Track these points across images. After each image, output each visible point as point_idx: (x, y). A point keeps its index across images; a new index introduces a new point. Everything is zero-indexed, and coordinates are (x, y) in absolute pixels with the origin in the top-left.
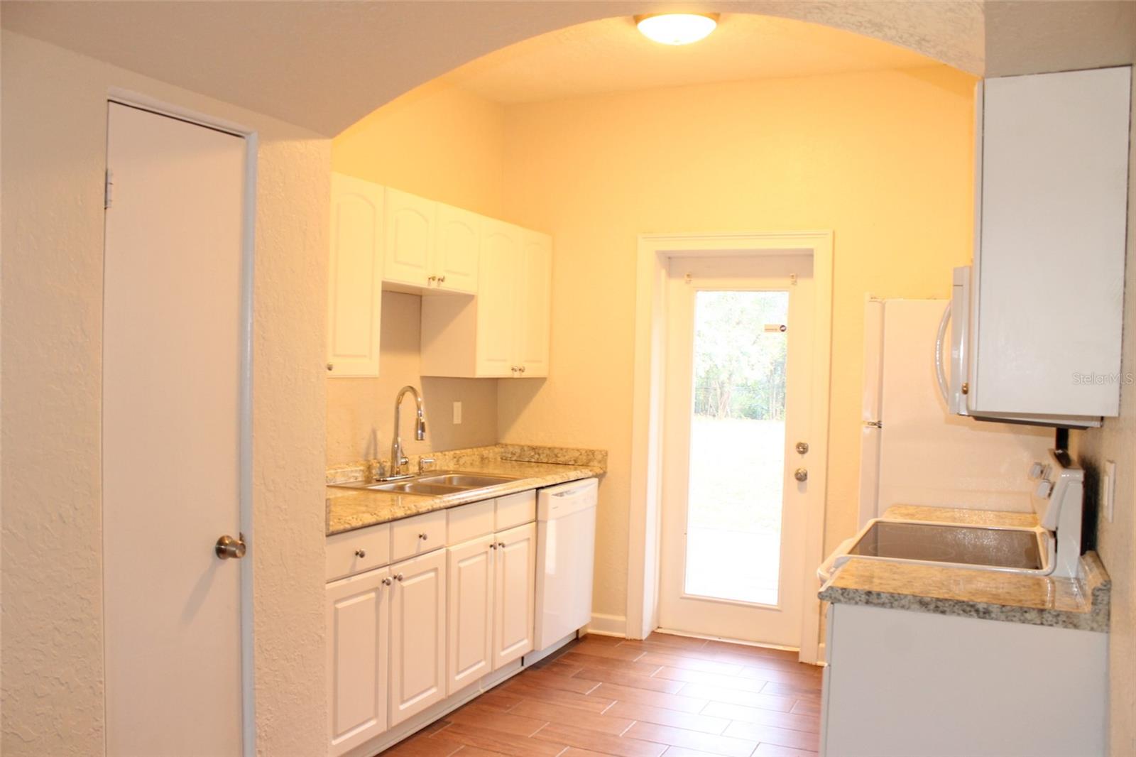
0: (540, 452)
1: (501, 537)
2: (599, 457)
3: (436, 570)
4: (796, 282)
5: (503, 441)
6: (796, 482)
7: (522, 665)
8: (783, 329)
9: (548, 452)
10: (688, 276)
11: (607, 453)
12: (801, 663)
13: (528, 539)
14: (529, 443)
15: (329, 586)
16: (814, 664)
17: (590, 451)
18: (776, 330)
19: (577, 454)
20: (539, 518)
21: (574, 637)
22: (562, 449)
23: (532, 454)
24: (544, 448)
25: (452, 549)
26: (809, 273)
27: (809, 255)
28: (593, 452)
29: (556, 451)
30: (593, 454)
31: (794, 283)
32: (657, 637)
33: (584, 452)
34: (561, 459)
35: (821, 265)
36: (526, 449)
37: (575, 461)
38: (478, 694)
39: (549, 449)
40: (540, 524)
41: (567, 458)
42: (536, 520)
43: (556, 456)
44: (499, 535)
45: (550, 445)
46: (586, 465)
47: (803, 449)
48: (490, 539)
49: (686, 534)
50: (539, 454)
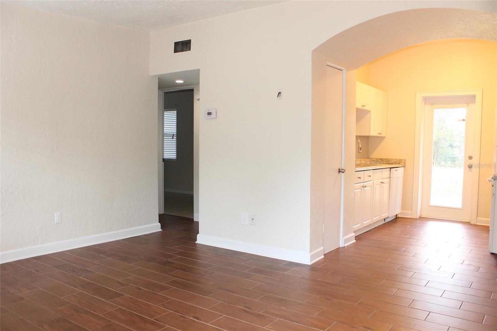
0: (383, 160)
1: (383, 181)
2: (403, 161)
3: (371, 186)
4: (468, 105)
5: (370, 157)
6: (468, 168)
7: (385, 221)
8: (464, 120)
9: (386, 160)
10: (432, 104)
11: (406, 160)
12: (471, 224)
13: (388, 183)
14: (379, 158)
15: (355, 185)
16: (475, 224)
17: (400, 159)
18: (462, 121)
19: (396, 161)
20: (391, 177)
21: (395, 217)
22: (391, 159)
23: (381, 161)
24: (385, 159)
25: (374, 181)
26: (474, 102)
27: (474, 97)
28: (401, 160)
29: (389, 160)
30: (401, 161)
31: (468, 106)
32: (421, 218)
33: (398, 160)
34: (390, 162)
35: (478, 99)
36: (378, 159)
37: (395, 163)
38: (375, 227)
39: (387, 159)
40: (391, 179)
41: (392, 162)
42: (390, 177)
43: (389, 161)
44: (383, 180)
45: (386, 158)
46: (399, 164)
47: (470, 158)
48: (381, 181)
49: (431, 186)
50: (383, 161)
